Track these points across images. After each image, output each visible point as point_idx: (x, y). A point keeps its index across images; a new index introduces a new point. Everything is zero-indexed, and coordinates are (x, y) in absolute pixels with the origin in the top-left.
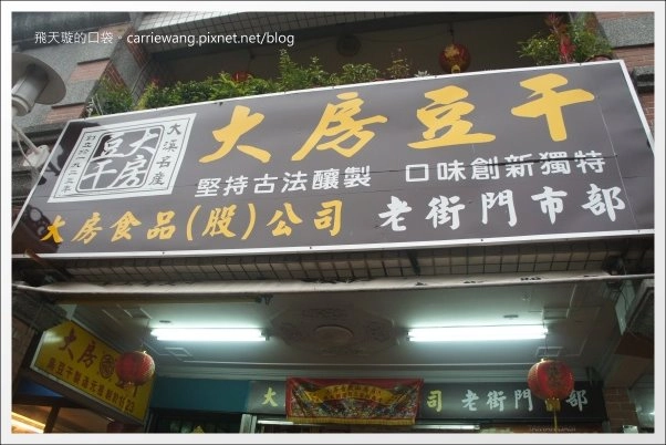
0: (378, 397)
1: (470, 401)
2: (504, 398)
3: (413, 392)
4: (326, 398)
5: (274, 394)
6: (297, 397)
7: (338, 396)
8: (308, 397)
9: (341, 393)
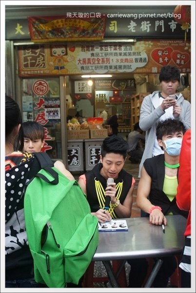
0: (82, 25)
1: (132, 27)
2: (150, 25)
3: (101, 22)
4: (52, 27)
5: (21, 27)
6: (35, 28)
7: (60, 26)
8: (42, 27)
9: (61, 24)
